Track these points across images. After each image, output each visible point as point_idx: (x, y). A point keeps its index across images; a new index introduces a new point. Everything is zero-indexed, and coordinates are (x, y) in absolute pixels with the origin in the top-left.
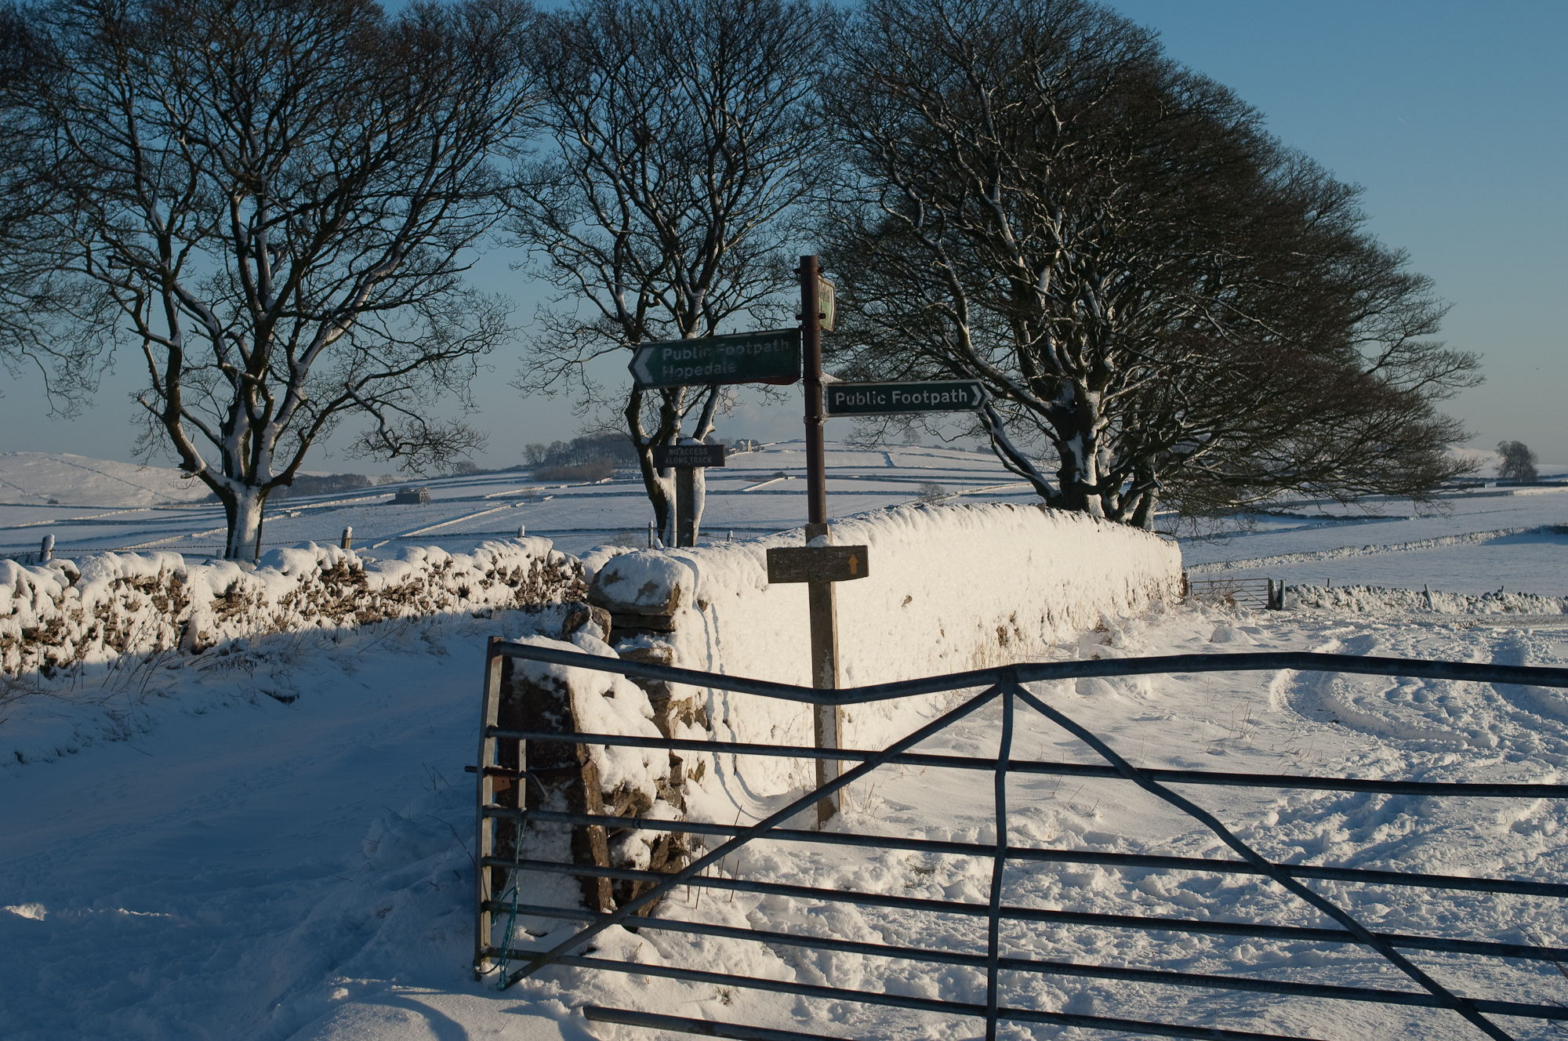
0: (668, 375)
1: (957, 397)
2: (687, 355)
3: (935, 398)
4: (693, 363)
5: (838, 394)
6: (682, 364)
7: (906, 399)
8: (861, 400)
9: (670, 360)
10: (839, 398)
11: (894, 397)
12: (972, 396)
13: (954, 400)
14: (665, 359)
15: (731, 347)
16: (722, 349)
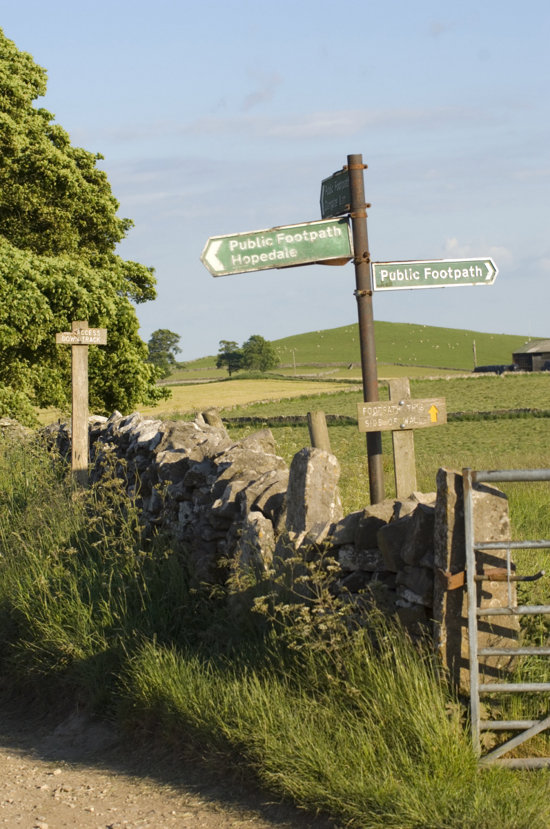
0: (236, 263)
1: (474, 273)
2: (252, 244)
3: (458, 274)
4: (258, 251)
5: (382, 271)
6: (249, 252)
7: (435, 275)
8: (400, 276)
9: (237, 251)
10: (384, 274)
11: (426, 274)
12: (485, 271)
13: (472, 275)
14: (232, 249)
15: (290, 236)
16: (282, 239)
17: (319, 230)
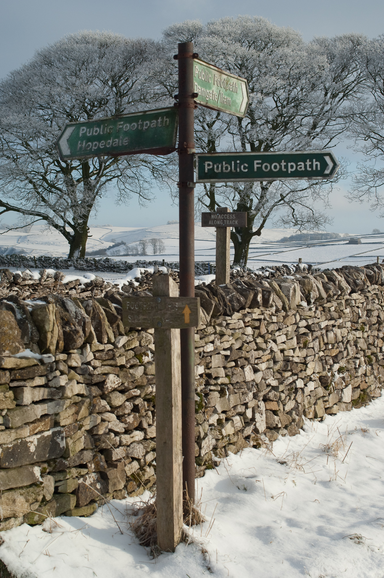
0: (81, 148)
1: (311, 166)
2: (96, 131)
3: (292, 167)
5: (207, 163)
7: (266, 167)
8: (227, 168)
9: (84, 137)
10: (208, 166)
11: (256, 166)
12: (324, 165)
13: (309, 169)
14: (81, 135)
15: (128, 125)
16: (121, 127)
17: (152, 120)
